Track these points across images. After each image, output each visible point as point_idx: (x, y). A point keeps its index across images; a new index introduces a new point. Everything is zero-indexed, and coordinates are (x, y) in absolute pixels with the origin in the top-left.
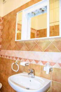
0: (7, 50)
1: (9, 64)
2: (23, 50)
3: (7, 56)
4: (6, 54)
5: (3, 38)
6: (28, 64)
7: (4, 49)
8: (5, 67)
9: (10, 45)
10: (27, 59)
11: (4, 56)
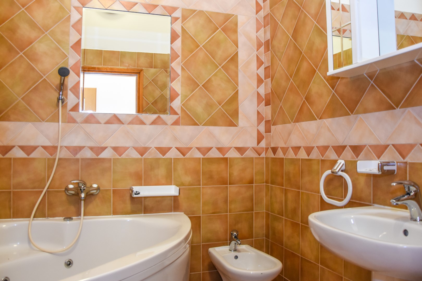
0: (297, 121)
1: (306, 179)
2: (366, 111)
3: (297, 149)
4: (295, 141)
5: (277, 75)
6: (395, 168)
7: (284, 123)
8: (290, 195)
9: (307, 98)
10: (387, 146)
11: (285, 150)
